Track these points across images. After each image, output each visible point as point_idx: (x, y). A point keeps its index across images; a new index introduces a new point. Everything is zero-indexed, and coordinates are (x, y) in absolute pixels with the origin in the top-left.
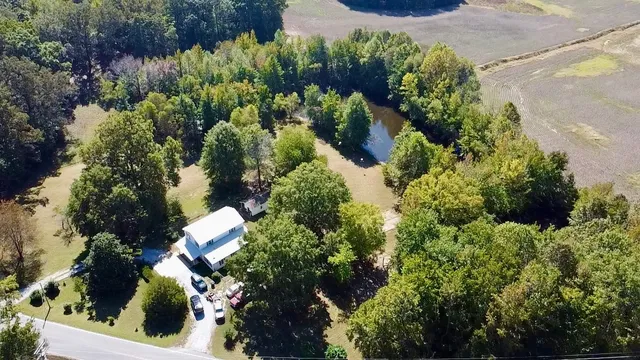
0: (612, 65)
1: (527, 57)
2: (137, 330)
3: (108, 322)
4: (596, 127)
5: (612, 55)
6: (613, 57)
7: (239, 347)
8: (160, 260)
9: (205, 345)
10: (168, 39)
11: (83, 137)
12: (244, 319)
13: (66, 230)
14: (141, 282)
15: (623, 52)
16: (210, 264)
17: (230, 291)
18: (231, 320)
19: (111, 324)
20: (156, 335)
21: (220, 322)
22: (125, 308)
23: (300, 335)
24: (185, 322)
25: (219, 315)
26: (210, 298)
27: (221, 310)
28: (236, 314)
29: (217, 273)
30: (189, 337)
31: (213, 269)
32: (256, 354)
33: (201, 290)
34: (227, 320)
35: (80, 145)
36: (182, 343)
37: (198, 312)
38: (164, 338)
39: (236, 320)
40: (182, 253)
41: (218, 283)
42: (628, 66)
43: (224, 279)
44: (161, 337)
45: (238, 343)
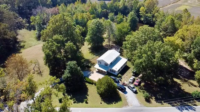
0: (189, 6)
2: (101, 103)
3: (84, 102)
5: (186, 5)
9: (138, 103)
10: (48, 5)
11: (24, 40)
12: (145, 90)
13: (37, 71)
14: (87, 84)
15: (188, 4)
16: (115, 71)
17: (131, 80)
18: (140, 91)
19: (87, 103)
20: (112, 104)
21: (136, 92)
22: (88, 95)
23: (173, 91)
24: (121, 96)
25: (134, 90)
26: (124, 84)
27: (134, 88)
28: (140, 88)
29: (120, 75)
30: (128, 101)
31: (116, 74)
32: (163, 102)
33: (118, 82)
34: (138, 91)
35: (25, 42)
36: (126, 104)
37: (124, 91)
38: (117, 104)
39: (142, 91)
40: (97, 70)
41: (122, 78)
42: (193, 7)
43: (123, 77)
44: (115, 103)
45: (151, 99)
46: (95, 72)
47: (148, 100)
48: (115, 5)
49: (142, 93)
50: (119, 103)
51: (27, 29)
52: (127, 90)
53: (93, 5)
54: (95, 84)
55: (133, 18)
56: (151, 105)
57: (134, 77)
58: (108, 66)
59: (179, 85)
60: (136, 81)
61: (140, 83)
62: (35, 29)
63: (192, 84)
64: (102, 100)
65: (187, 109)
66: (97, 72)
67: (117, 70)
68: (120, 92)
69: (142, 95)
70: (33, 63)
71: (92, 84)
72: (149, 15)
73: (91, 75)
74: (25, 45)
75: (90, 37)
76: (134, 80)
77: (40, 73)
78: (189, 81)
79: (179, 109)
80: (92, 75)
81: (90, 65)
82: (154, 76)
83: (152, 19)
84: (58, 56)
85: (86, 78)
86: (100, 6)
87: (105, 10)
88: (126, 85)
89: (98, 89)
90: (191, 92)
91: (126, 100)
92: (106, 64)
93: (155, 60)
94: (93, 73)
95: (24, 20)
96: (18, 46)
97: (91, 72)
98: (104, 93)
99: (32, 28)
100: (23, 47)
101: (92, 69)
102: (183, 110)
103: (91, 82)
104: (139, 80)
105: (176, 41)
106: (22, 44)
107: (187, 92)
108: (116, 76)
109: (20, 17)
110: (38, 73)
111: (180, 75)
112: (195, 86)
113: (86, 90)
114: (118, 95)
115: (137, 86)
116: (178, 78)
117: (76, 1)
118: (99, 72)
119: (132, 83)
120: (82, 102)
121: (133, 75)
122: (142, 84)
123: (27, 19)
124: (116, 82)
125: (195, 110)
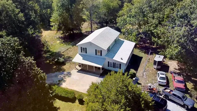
37: (164, 109)
57: (164, 72)
58: (104, 54)
66: (80, 71)
71: (73, 100)
73: (65, 81)
85: (54, 87)
92: (99, 52)
94: (69, 74)
97: (65, 73)
103: (70, 96)
118: (84, 70)
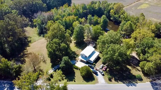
0: (148, 5)
1: (129, 5)
2: (83, 82)
3: (73, 81)
4: (155, 18)
5: (146, 3)
6: (147, 4)
7: (113, 80)
8: (76, 63)
9: (104, 82)
10: (44, 8)
11: (30, 36)
12: (109, 73)
13: (42, 60)
14: (74, 69)
15: (148, 2)
16: (91, 61)
17: (101, 67)
18: (106, 74)
19: (75, 81)
20: (89, 82)
21: (103, 75)
22: (75, 77)
23: (126, 74)
24: (94, 77)
25: (103, 73)
26: (96, 70)
27: (102, 72)
28: (106, 72)
29: (94, 63)
30: (98, 81)
31: (92, 63)
32: (118, 81)
33: (93, 68)
34: (105, 74)
35: (31, 38)
36: (97, 82)
37: (96, 74)
38: (92, 82)
39: (107, 74)
40: (80, 60)
41: (95, 66)
42: (151, 5)
43: (96, 64)
44: (91, 82)
45: (112, 79)
46: (79, 61)
47: (110, 80)
48: (92, 6)
49: (107, 75)
50: (94, 81)
51: (30, 27)
52: (99, 73)
53: (76, 7)
54: (79, 70)
55: (105, 20)
56: (111, 82)
57: (103, 65)
59: (130, 70)
60: (104, 67)
61: (106, 69)
62: (36, 27)
63: (138, 70)
64: (83, 80)
65: (131, 85)
66: (80, 61)
67: (92, 60)
68: (94, 74)
69: (107, 76)
70: (40, 55)
72: (116, 16)
74: (31, 40)
75: (75, 37)
76: (103, 67)
77: (44, 62)
78: (137, 67)
79: (127, 85)
80: (77, 63)
81: (75, 56)
82: (114, 65)
83: (119, 19)
84: (57, 53)
85: (74, 65)
86: (82, 7)
87: (85, 11)
88: (98, 70)
89: (81, 73)
90: (136, 75)
91: (97, 79)
92: (86, 57)
93: (115, 57)
94: (78, 61)
95: (27, 19)
96: (27, 41)
98: (84, 76)
99: (34, 26)
100: (30, 42)
101: (77, 59)
102: (129, 86)
103: (77, 68)
104: (106, 67)
105: (130, 42)
106: (29, 39)
107: (133, 75)
108: (92, 64)
109: (24, 17)
110: (43, 62)
111: (132, 63)
112: (139, 71)
113: (74, 73)
114: (93, 76)
115: (104, 71)
116: (130, 65)
117: (64, 5)
118: (82, 61)
119: (102, 69)
120: (72, 81)
121: (103, 64)
122: (108, 69)
123: (29, 18)
124: (92, 68)
125: (136, 86)
